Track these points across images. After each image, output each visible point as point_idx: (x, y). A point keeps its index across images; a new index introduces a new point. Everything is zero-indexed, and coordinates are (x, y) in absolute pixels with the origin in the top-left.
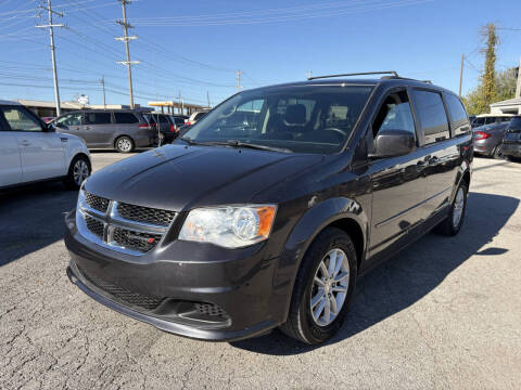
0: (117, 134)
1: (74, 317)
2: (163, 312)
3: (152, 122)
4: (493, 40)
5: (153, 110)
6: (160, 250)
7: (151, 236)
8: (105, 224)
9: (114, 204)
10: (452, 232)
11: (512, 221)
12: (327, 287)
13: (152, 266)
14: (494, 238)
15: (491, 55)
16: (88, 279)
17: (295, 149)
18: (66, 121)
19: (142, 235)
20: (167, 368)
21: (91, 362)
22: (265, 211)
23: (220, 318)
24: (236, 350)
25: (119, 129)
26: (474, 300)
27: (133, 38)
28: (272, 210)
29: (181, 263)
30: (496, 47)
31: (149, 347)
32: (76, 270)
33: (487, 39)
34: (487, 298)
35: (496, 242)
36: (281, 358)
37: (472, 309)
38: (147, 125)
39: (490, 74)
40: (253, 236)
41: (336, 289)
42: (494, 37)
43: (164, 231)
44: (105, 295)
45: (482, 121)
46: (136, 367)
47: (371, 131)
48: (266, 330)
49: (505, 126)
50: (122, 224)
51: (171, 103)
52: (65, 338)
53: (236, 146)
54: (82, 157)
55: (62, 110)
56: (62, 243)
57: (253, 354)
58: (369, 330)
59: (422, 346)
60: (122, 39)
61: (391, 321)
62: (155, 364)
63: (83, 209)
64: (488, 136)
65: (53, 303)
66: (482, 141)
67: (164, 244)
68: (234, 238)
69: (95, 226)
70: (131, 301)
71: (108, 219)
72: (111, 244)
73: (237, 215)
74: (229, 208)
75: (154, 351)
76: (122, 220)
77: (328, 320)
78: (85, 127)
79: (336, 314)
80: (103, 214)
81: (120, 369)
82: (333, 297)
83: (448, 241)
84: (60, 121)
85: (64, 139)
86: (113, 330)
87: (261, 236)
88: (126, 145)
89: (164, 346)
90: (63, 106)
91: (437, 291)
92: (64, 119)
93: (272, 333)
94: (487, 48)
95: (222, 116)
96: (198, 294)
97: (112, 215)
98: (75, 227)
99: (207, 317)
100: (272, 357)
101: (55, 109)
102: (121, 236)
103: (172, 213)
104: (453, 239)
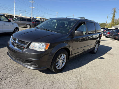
0: (27, 24)
1: (8, 62)
2: (24, 63)
3: (35, 22)
4: (115, 12)
5: (37, 19)
6: (25, 50)
7: (24, 47)
8: (15, 44)
9: (17, 40)
10: (94, 53)
11: (109, 52)
12: (61, 61)
13: (23, 53)
14: (103, 55)
15: (114, 15)
16: (11, 55)
17: (57, 32)
18: (16, 20)
19: (22, 46)
20: (24, 74)
21: (9, 71)
22: (47, 44)
23: (36, 65)
24: (40, 72)
25: (27, 23)
26: (93, 67)
27: (34, 2)
28: (49, 44)
29: (28, 53)
30: (115, 13)
31: (22, 70)
32: (9, 53)
33: (113, 11)
34: (96, 67)
35: (103, 56)
36: (49, 75)
37: (92, 69)
38: (34, 22)
39: (113, 19)
40: (44, 49)
41: (63, 62)
42: (115, 11)
43: (26, 46)
44: (13, 58)
45: (109, 30)
46: (18, 73)
47: (74, 30)
48: (46, 68)
49: (114, 31)
50: (18, 44)
51: (41, 18)
52: (5, 66)
53: (46, 30)
54: (17, 28)
55: (16, 17)
56: (7, 47)
57: (43, 73)
58: (69, 71)
59: (79, 75)
60: (31, 2)
61: (74, 70)
62: (22, 73)
63: (11, 40)
64: (110, 33)
65: (4, 59)
66: (108, 34)
67: (26, 49)
68: (40, 49)
69: (13, 44)
70: (19, 60)
71: (15, 43)
72: (16, 48)
73: (42, 44)
74: (40, 43)
75: (23, 71)
76: (18, 43)
77: (60, 68)
78: (20, 21)
79: (62, 67)
80: (15, 41)
81: (15, 73)
82: (62, 64)
83: (93, 55)
84: (14, 19)
85: (13, 24)
86: (15, 66)
87: (46, 49)
88: (29, 26)
89: (25, 70)
90: (16, 16)
91: (86, 65)
92: (15, 19)
93: (47, 69)
94: (113, 13)
95: (46, 23)
96: (32, 60)
97: (16, 42)
98: (9, 44)
99: (33, 64)
100: (47, 74)
101: (14, 16)
102: (18, 47)
103: (28, 43)
104: (94, 55)
